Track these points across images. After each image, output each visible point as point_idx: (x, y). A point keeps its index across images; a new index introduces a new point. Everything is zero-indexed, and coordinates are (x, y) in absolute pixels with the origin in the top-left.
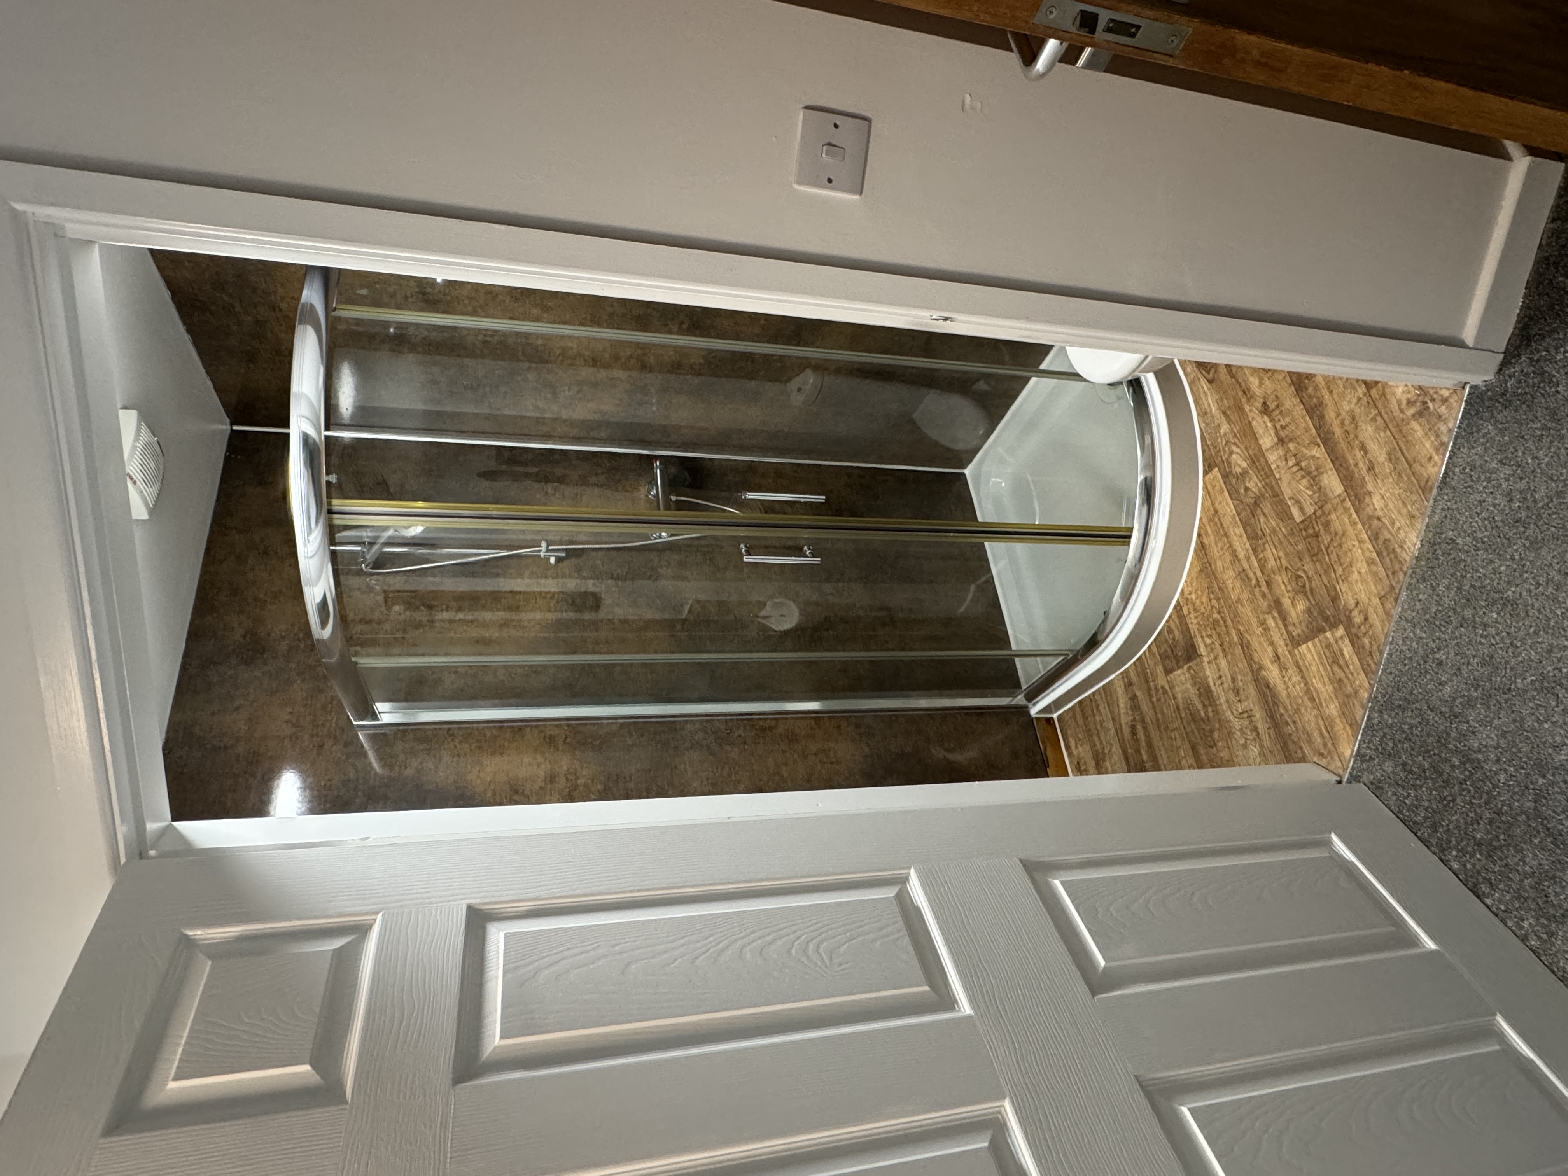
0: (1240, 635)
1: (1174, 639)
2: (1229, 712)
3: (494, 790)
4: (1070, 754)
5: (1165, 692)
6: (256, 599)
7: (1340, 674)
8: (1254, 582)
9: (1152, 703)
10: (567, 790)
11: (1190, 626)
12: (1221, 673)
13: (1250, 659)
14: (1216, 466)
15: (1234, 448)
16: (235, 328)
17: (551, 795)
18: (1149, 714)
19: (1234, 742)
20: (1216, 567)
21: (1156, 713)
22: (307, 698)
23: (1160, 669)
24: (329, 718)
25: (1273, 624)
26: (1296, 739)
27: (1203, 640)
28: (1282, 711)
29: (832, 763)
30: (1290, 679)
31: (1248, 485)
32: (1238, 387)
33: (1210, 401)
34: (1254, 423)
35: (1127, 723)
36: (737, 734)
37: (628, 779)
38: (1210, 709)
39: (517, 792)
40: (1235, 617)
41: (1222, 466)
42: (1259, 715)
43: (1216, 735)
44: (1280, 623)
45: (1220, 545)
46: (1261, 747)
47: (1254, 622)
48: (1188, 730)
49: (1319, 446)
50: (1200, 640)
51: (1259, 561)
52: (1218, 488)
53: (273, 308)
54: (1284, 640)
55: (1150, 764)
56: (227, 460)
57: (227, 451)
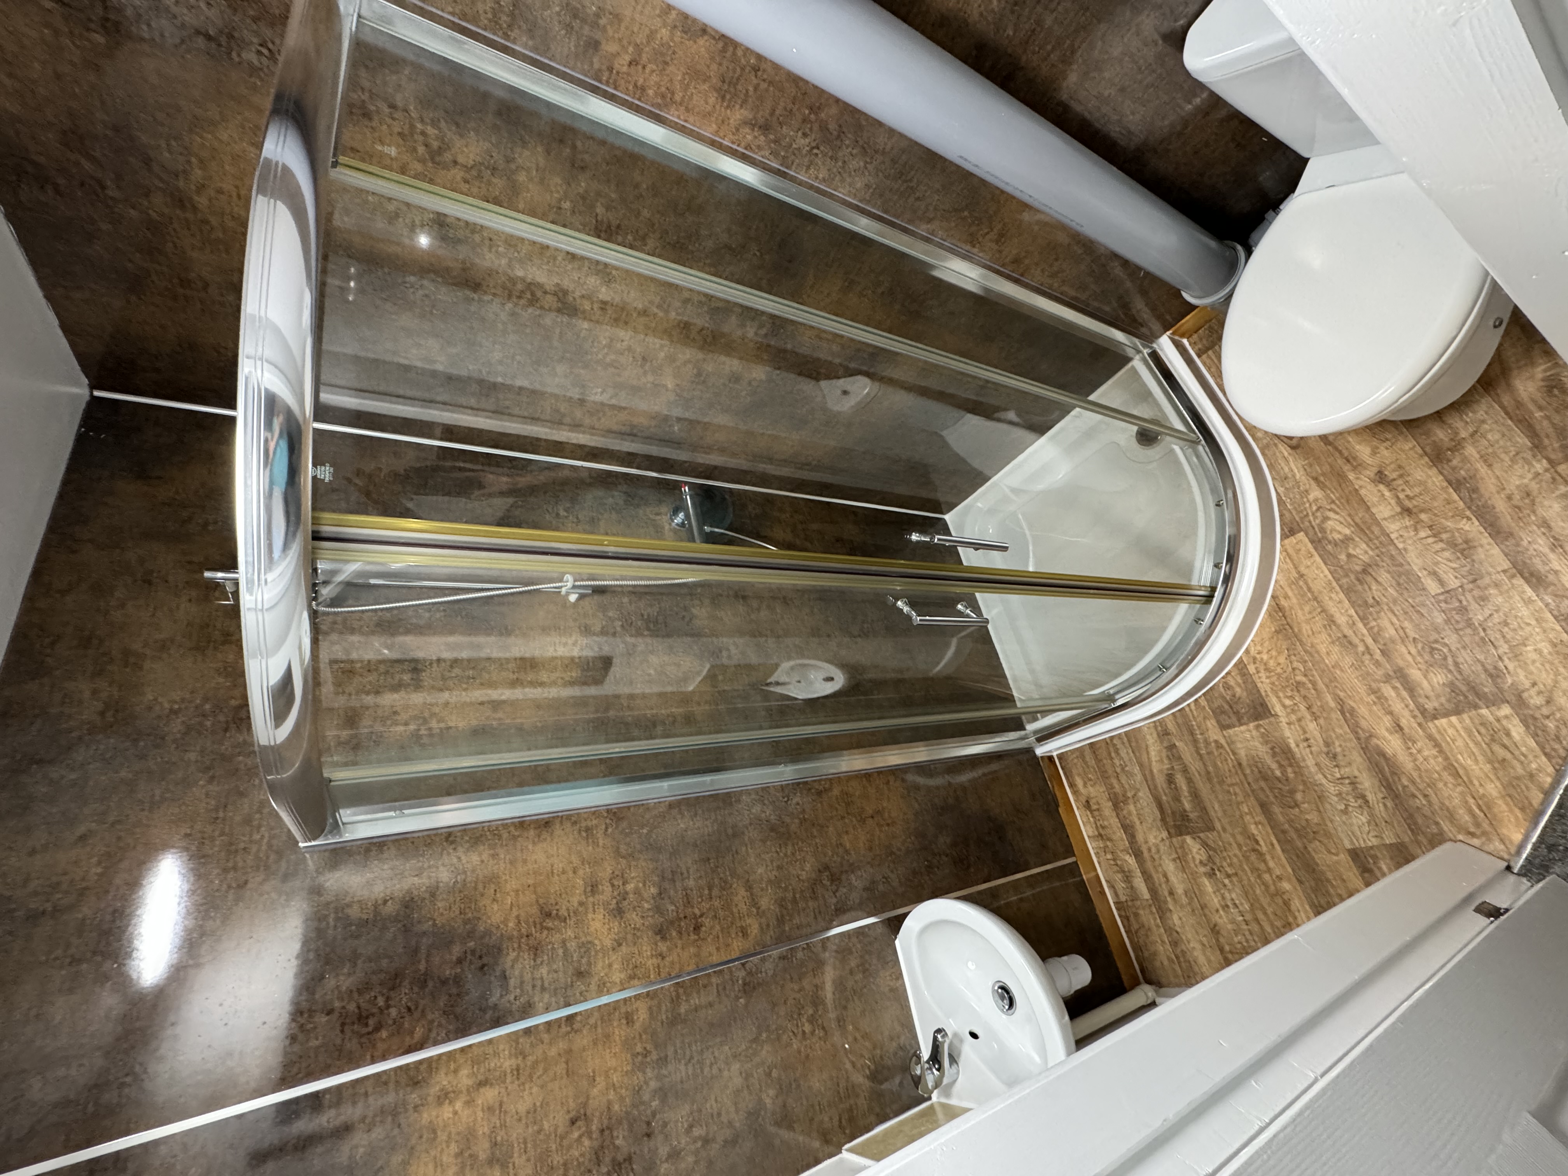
0: (1341, 702)
1: (1234, 696)
2: (1320, 776)
3: (518, 917)
4: (1075, 792)
5: (1219, 746)
6: (127, 653)
7: (1501, 752)
8: (1361, 648)
9: (1201, 756)
10: (615, 901)
11: (1259, 685)
12: (1308, 736)
13: (1355, 728)
14: (1301, 530)
15: (1331, 515)
16: (105, 226)
17: (594, 911)
18: (1194, 766)
19: (1328, 806)
20: (1300, 631)
21: (1204, 764)
22: (216, 810)
23: (1211, 724)
24: (257, 837)
25: (1393, 694)
26: (1429, 814)
27: (1280, 701)
28: (1406, 783)
29: (888, 825)
30: (1419, 751)
31: (1351, 551)
32: (1337, 454)
33: (1294, 468)
34: (1363, 492)
35: (1161, 771)
36: (794, 801)
37: (686, 875)
38: (1289, 770)
39: (549, 915)
40: (1331, 681)
41: (1311, 532)
42: (1367, 783)
43: (1299, 796)
44: (1405, 694)
45: (1307, 608)
46: (1372, 815)
47: (1362, 690)
48: (1255, 787)
49: (1469, 519)
50: (1274, 700)
51: (1370, 630)
52: (1303, 552)
53: (181, 201)
54: (1411, 711)
55: (1196, 814)
56: (81, 440)
57: (81, 426)
